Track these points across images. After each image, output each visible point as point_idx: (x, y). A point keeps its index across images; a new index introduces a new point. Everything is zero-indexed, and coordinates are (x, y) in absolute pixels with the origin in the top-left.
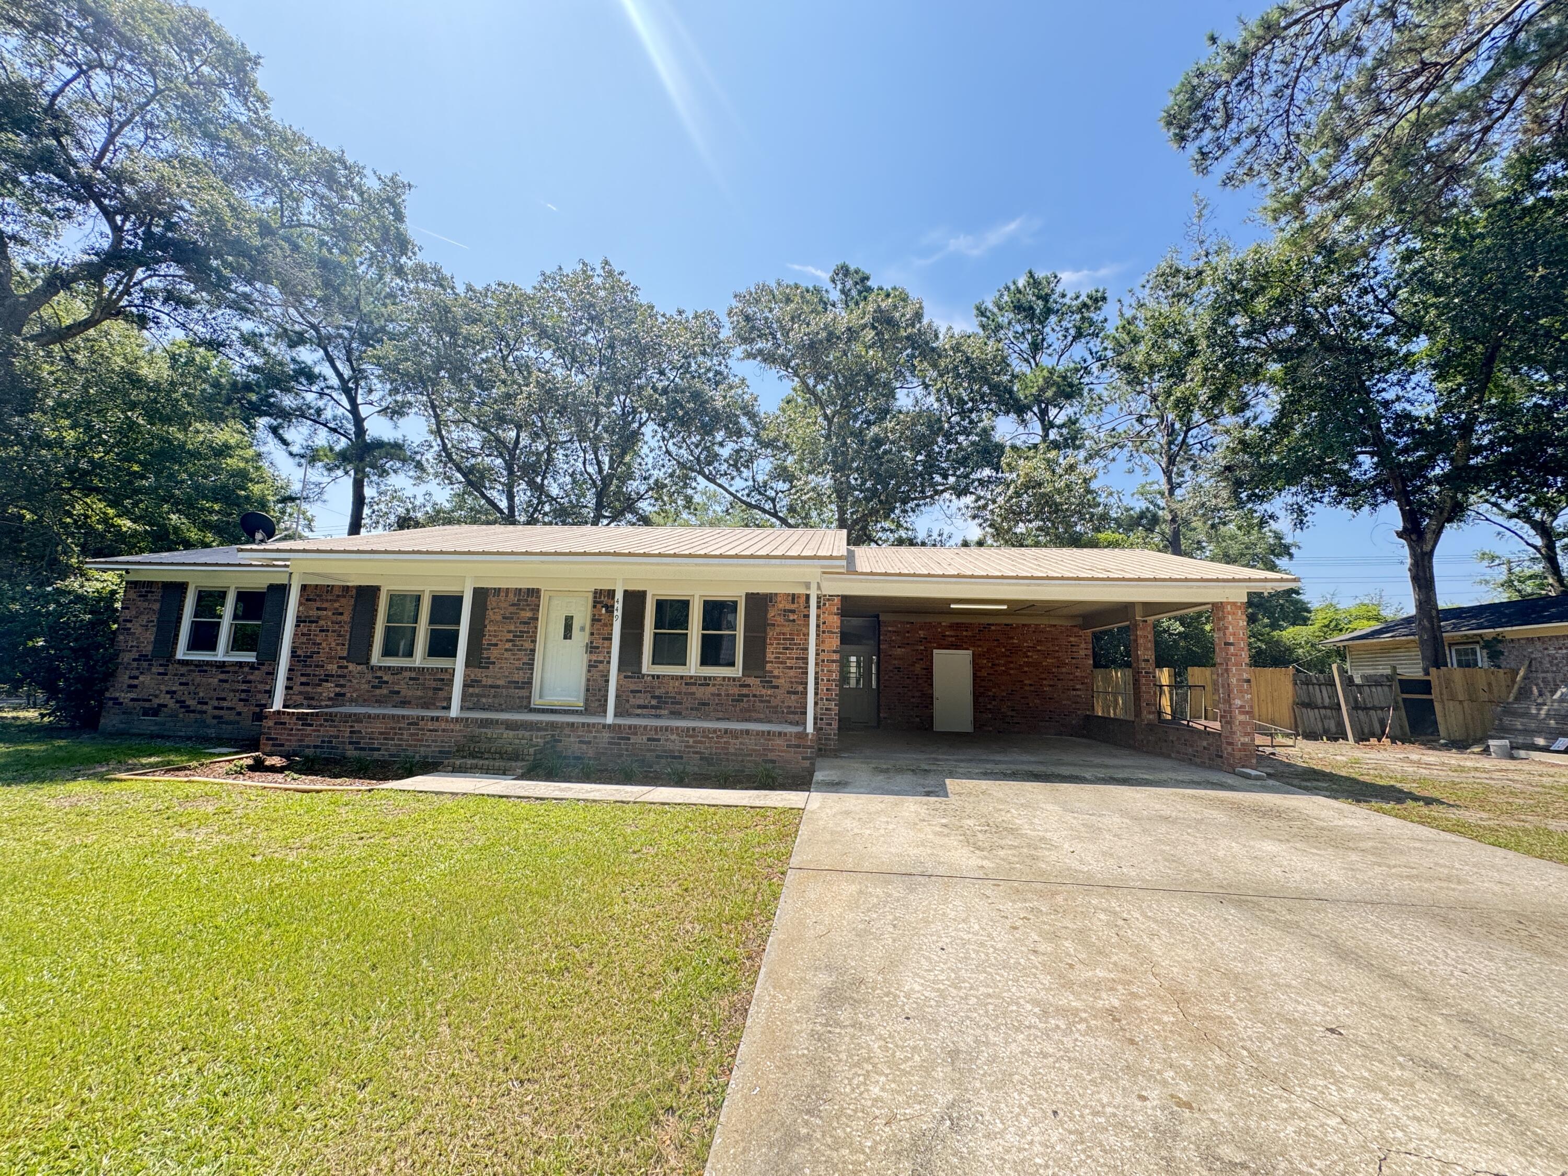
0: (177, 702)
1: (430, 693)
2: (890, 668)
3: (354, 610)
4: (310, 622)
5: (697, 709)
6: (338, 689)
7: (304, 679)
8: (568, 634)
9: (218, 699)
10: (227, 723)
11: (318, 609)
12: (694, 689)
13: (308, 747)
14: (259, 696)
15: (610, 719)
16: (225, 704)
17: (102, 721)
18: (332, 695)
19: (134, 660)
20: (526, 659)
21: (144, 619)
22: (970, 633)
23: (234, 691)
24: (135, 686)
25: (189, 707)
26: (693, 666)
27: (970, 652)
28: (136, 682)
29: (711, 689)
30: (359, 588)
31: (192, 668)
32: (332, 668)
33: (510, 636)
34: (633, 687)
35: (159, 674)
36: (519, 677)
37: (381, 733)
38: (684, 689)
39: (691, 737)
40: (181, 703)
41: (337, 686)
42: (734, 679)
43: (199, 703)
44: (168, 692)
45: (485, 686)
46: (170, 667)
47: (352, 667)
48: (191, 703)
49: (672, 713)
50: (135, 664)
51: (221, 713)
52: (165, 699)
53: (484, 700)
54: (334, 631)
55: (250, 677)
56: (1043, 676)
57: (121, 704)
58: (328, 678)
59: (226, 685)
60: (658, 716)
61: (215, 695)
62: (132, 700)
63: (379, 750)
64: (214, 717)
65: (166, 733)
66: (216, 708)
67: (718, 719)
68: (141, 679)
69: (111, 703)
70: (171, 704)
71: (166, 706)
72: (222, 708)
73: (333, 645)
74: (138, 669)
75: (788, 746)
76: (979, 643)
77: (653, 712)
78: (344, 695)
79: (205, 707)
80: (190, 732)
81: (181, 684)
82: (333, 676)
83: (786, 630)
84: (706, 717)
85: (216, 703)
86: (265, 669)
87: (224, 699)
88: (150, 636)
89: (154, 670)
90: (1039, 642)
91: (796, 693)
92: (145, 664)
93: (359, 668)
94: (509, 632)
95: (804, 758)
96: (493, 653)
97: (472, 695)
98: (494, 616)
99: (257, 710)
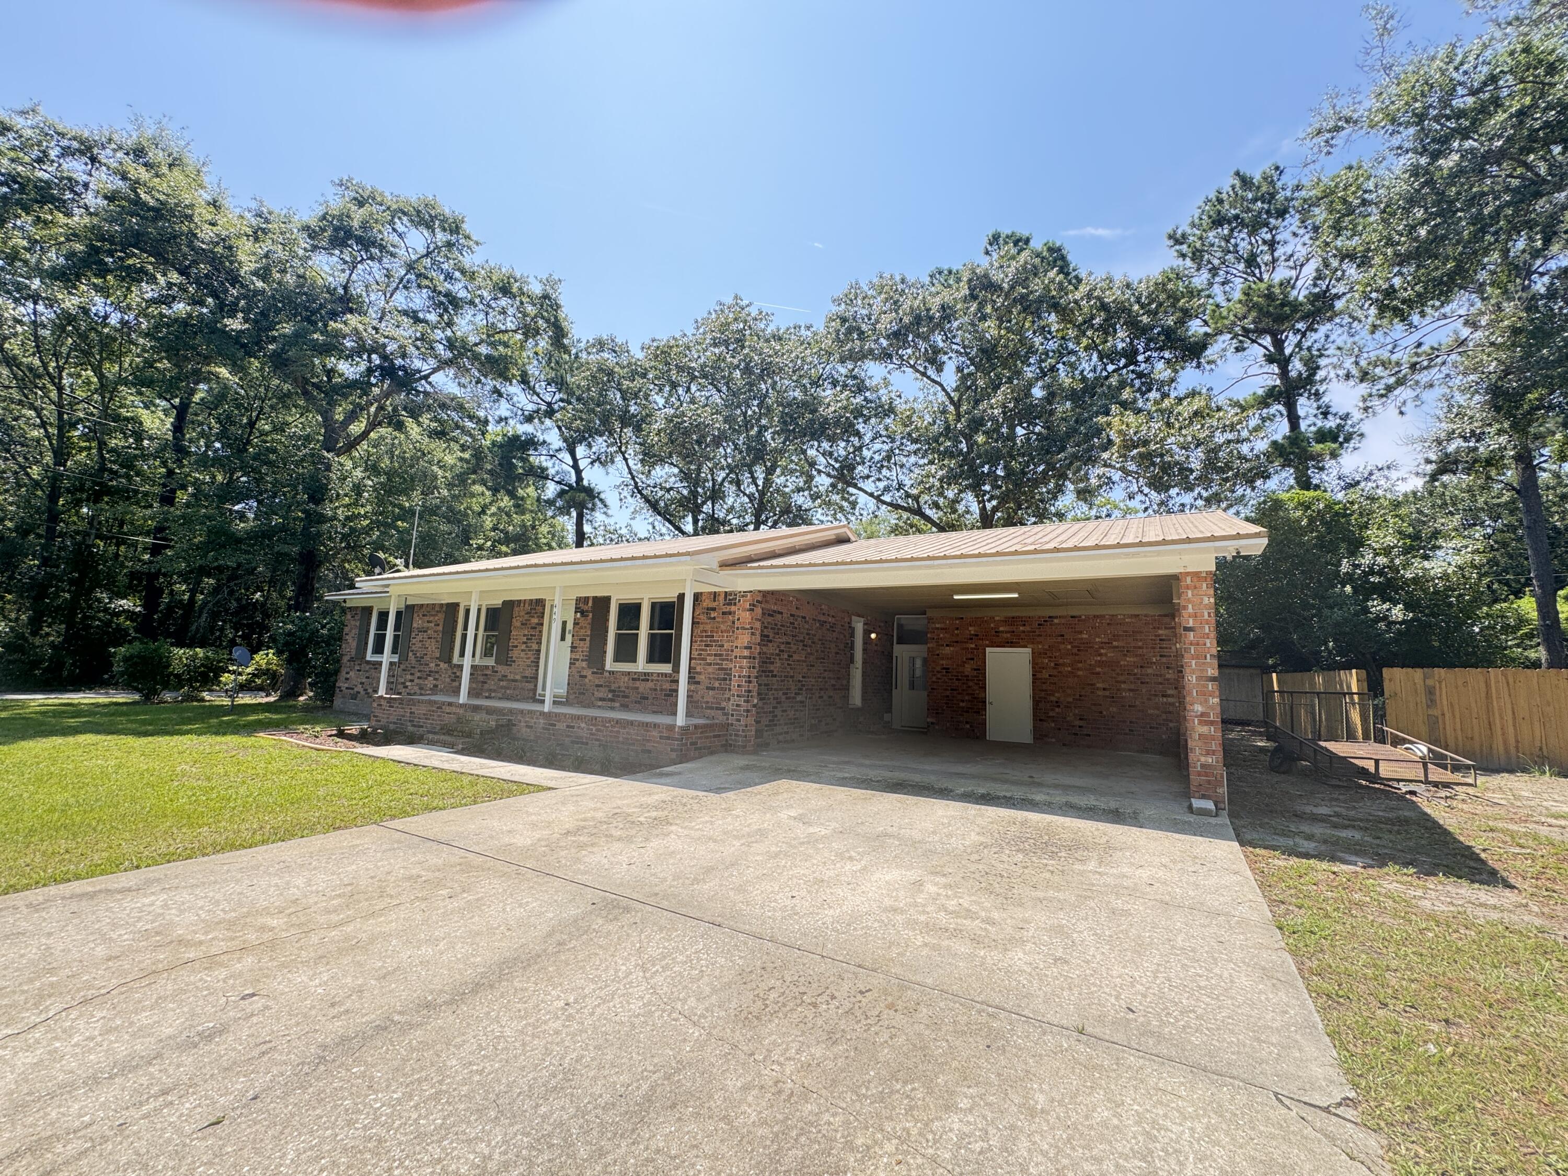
0: (364, 690)
1: (480, 685)
2: (938, 668)
3: (445, 622)
4: (424, 632)
5: (639, 702)
6: (435, 682)
7: (419, 674)
8: (563, 638)
11: (428, 622)
12: (638, 684)
15: (547, 707)
17: (334, 702)
18: (432, 686)
19: (348, 661)
20: (535, 658)
21: (353, 633)
22: (1028, 628)
24: (348, 679)
25: (369, 693)
26: (641, 664)
27: (1028, 650)
28: (348, 676)
29: (650, 685)
30: (448, 605)
32: (433, 665)
33: (525, 640)
34: (597, 682)
35: (359, 671)
36: (529, 672)
37: (424, 714)
38: (631, 684)
39: (594, 725)
41: (434, 679)
42: (666, 675)
43: (373, 691)
44: (361, 683)
45: (509, 680)
46: (364, 665)
47: (442, 665)
48: (370, 691)
49: (622, 705)
50: (348, 664)
52: (359, 688)
53: (508, 691)
54: (434, 638)
56: (1121, 678)
57: (342, 691)
58: (430, 673)
60: (612, 708)
62: (347, 688)
65: (358, 712)
67: (654, 712)
68: (351, 674)
69: (338, 689)
71: (359, 693)
73: (434, 649)
74: (349, 667)
75: (661, 737)
76: (1039, 639)
77: (609, 704)
78: (437, 686)
81: (366, 677)
82: (433, 672)
83: (708, 627)
84: (644, 710)
86: (402, 667)
88: (356, 644)
89: (357, 668)
90: (1116, 637)
91: (713, 689)
92: (353, 664)
93: (446, 665)
94: (524, 636)
95: (672, 750)
96: (515, 654)
97: (502, 687)
98: (516, 623)
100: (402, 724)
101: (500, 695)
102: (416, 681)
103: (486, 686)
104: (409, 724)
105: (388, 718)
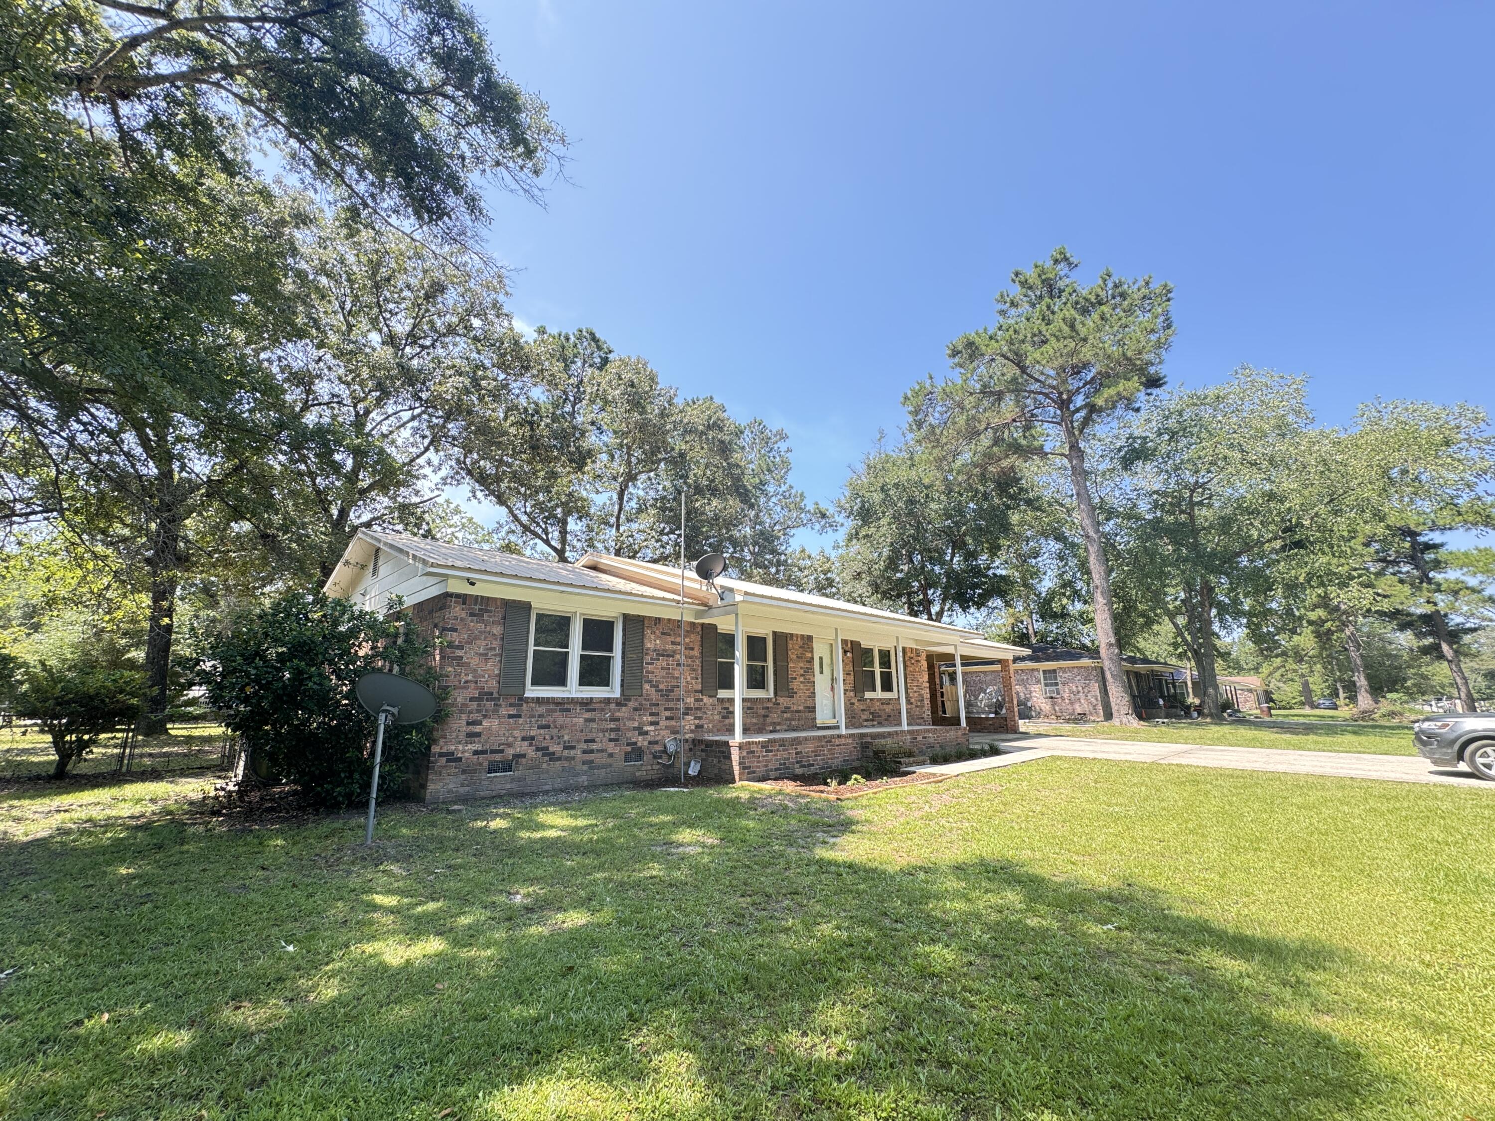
0: (538, 749)
1: (761, 719)
3: (702, 645)
4: (668, 656)
6: (697, 722)
7: (668, 714)
8: (821, 671)
9: (587, 741)
10: (599, 767)
11: (673, 643)
13: (772, 770)
14: (629, 734)
15: (905, 727)
16: (595, 746)
17: (431, 787)
18: (693, 727)
19: (471, 699)
20: (811, 690)
21: (481, 645)
23: (603, 731)
24: (478, 735)
25: (553, 753)
26: (879, 693)
28: (478, 729)
29: (891, 707)
31: (552, 707)
32: (690, 700)
33: (802, 672)
34: (861, 707)
35: (511, 716)
36: (809, 704)
37: (813, 752)
40: (544, 751)
41: (696, 718)
42: (895, 699)
43: (565, 748)
44: (524, 739)
45: (792, 712)
46: (525, 705)
47: (706, 699)
48: (555, 748)
49: (879, 723)
50: (474, 705)
51: (592, 756)
52: (523, 747)
53: (793, 723)
54: (688, 666)
55: (618, 714)
57: (460, 759)
58: (688, 711)
59: (594, 725)
60: (873, 726)
61: (583, 736)
62: (476, 753)
63: (813, 765)
64: (584, 763)
65: (527, 790)
66: (584, 752)
67: (896, 725)
68: (485, 723)
69: (443, 760)
70: (531, 752)
71: (524, 756)
72: (592, 752)
73: (689, 679)
74: (478, 711)
77: (871, 723)
78: (702, 726)
79: (572, 752)
80: (558, 783)
81: (540, 727)
82: (691, 709)
83: (911, 669)
84: (891, 724)
85: (585, 746)
86: (632, 704)
87: (593, 741)
88: (492, 667)
89: (504, 711)
91: (918, 707)
92: (490, 705)
93: (711, 700)
94: (801, 668)
96: (795, 685)
97: (787, 719)
98: (792, 655)
99: (629, 749)
100: (787, 768)
101: (785, 727)
102: (663, 723)
103: (769, 720)
104: (797, 766)
105: (767, 766)
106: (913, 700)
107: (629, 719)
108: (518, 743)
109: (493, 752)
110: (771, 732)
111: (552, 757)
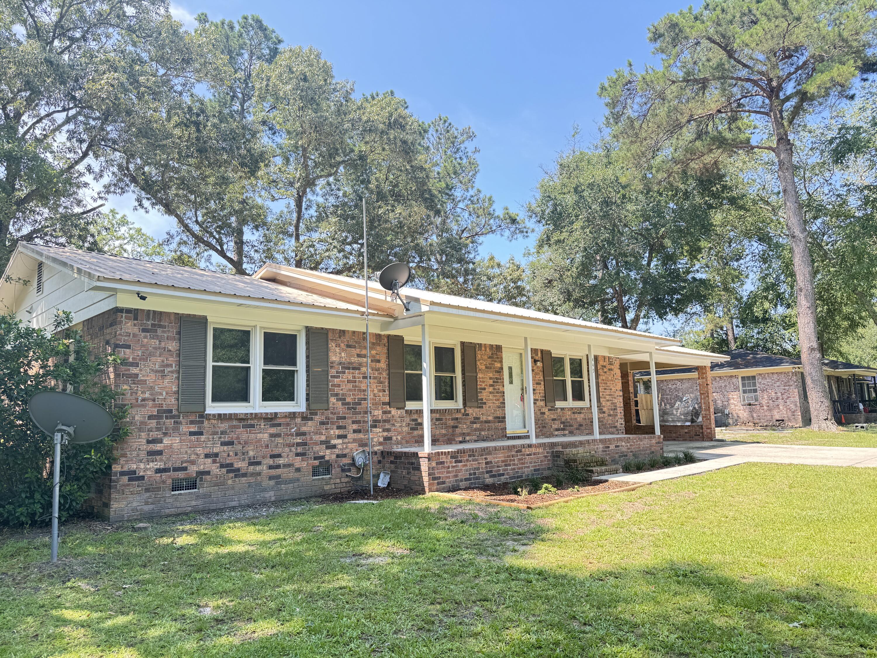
0: (222, 466)
1: (450, 430)
3: (388, 357)
4: (354, 369)
6: (385, 434)
7: (355, 427)
8: (511, 380)
9: (273, 456)
10: (286, 482)
11: (359, 356)
13: (461, 481)
14: (316, 448)
15: (597, 436)
16: (281, 461)
17: (115, 506)
18: (381, 440)
19: (150, 417)
20: (501, 400)
21: (156, 362)
23: (289, 445)
24: (160, 453)
25: (238, 470)
26: (570, 401)
29: (582, 416)
31: (235, 423)
32: (378, 413)
33: (491, 382)
34: (552, 417)
35: (192, 434)
36: (499, 413)
37: (503, 461)
40: (229, 467)
41: (384, 430)
43: (251, 464)
44: (207, 456)
45: (482, 422)
46: (206, 423)
47: (394, 411)
48: (240, 464)
50: (153, 423)
51: (278, 471)
52: (207, 464)
53: (483, 433)
54: (375, 378)
55: (304, 429)
57: (143, 478)
58: (375, 423)
59: (280, 440)
61: (268, 452)
62: (158, 471)
63: (503, 475)
64: (271, 478)
65: (213, 506)
66: (270, 467)
67: (587, 434)
68: (166, 441)
69: (125, 479)
70: (215, 469)
71: (208, 473)
72: (278, 467)
73: (376, 391)
74: (158, 429)
78: (390, 439)
79: (258, 468)
80: (245, 500)
81: (223, 444)
82: (379, 421)
83: (603, 377)
85: (271, 462)
86: (318, 418)
87: (279, 456)
88: (170, 384)
89: (185, 428)
92: (169, 423)
93: (399, 412)
94: (491, 378)
95: (661, 449)
96: (484, 395)
97: (476, 430)
98: (481, 366)
99: (317, 462)
100: (477, 478)
101: (474, 437)
102: (351, 436)
103: (458, 431)
104: (487, 475)
105: (456, 476)
106: (605, 409)
107: (316, 433)
108: (201, 460)
109: (176, 469)
110: (461, 442)
111: (237, 473)
